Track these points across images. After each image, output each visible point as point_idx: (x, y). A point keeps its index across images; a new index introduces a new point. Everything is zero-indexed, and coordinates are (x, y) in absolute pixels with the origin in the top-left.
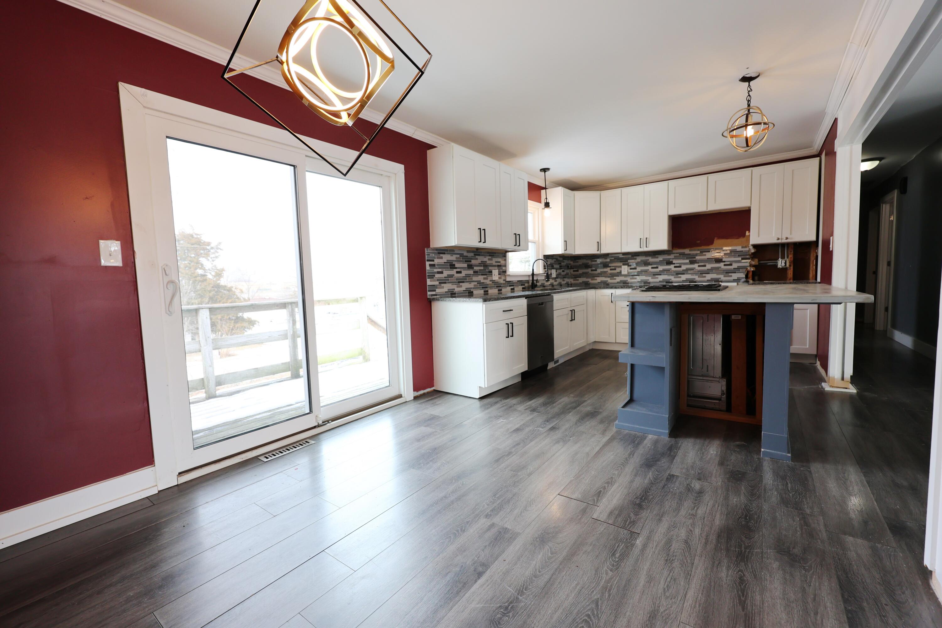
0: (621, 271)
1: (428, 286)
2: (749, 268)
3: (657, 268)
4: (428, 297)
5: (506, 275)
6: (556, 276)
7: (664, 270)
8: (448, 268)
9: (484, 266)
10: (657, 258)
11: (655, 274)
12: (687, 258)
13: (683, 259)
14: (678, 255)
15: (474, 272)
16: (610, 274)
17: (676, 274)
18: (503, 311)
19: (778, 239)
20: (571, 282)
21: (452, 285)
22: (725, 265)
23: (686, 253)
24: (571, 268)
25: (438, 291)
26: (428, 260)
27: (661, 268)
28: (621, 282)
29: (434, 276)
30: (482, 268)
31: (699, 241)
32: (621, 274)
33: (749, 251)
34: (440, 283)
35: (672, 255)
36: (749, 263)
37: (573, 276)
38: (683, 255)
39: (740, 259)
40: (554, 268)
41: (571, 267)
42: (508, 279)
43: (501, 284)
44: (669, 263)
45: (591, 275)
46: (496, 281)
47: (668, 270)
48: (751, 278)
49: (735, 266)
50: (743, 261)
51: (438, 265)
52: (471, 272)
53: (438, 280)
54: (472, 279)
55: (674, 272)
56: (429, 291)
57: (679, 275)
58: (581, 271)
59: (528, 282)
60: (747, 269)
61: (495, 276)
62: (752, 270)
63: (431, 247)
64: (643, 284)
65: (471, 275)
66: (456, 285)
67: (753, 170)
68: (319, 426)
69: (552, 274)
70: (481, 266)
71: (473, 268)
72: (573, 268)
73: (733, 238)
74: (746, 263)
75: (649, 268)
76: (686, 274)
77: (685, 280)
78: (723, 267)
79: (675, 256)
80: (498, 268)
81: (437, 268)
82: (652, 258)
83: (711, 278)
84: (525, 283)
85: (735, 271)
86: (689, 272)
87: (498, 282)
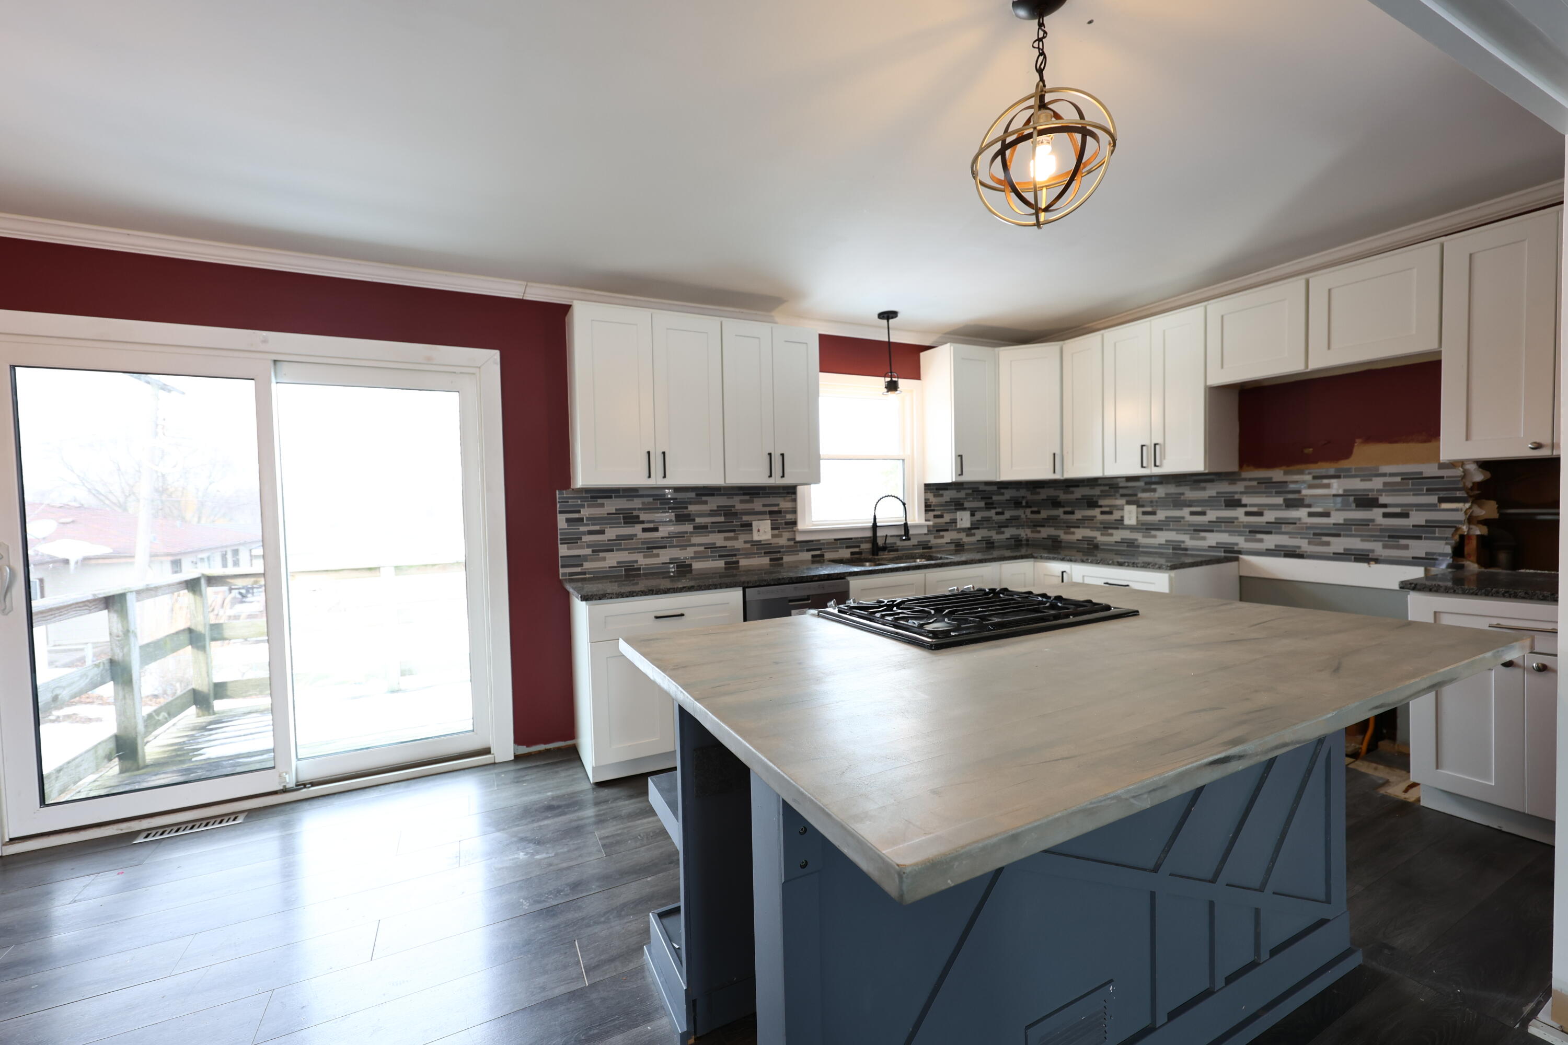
0: (1122, 517)
1: (562, 557)
2: (1465, 528)
3: (1203, 513)
4: (561, 578)
5: (795, 529)
6: (971, 524)
7: (1220, 521)
8: (621, 523)
9: (725, 515)
10: (1204, 489)
11: (1198, 530)
12: (1278, 493)
13: (1268, 494)
14: (1255, 483)
15: (695, 528)
16: (1101, 523)
17: (1250, 532)
18: (657, 617)
19: (1538, 446)
20: (1026, 535)
21: (629, 553)
22: (1386, 515)
23: (1274, 480)
24: (1028, 506)
25: (587, 565)
26: (561, 512)
27: (1212, 515)
28: (1123, 541)
29: (580, 539)
30: (722, 519)
31: (1311, 449)
32: (1123, 524)
33: (1463, 477)
34: (593, 551)
35: (1238, 483)
36: (1466, 513)
37: (1031, 522)
38: (1268, 486)
39: (1433, 499)
40: (965, 509)
41: (1027, 503)
42: (799, 538)
43: (782, 547)
44: (1233, 503)
45: (1064, 523)
46: (763, 543)
47: (1230, 521)
48: (1474, 558)
49: (1417, 518)
50: (1445, 506)
51: (588, 519)
52: (688, 527)
53: (588, 546)
54: (690, 540)
55: (1244, 526)
56: (563, 566)
57: (1259, 536)
58: (1044, 514)
59: (863, 540)
60: (1457, 529)
61: (763, 531)
62: (1478, 533)
63: (572, 487)
64: (1171, 551)
65: (686, 533)
66: (642, 554)
67: (1445, 244)
68: (285, 791)
69: (958, 521)
70: (720, 515)
71: (694, 520)
72: (1030, 507)
73: (1412, 441)
74: (1456, 511)
75: (1185, 512)
76: (1277, 533)
77: (1273, 547)
78: (1381, 520)
79: (1246, 487)
80: (770, 517)
81: (587, 525)
82: (1192, 489)
83: (1345, 549)
84: (862, 542)
85: (1417, 533)
86: (1284, 528)
87: (771, 544)
